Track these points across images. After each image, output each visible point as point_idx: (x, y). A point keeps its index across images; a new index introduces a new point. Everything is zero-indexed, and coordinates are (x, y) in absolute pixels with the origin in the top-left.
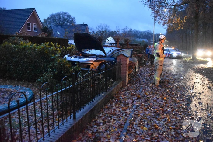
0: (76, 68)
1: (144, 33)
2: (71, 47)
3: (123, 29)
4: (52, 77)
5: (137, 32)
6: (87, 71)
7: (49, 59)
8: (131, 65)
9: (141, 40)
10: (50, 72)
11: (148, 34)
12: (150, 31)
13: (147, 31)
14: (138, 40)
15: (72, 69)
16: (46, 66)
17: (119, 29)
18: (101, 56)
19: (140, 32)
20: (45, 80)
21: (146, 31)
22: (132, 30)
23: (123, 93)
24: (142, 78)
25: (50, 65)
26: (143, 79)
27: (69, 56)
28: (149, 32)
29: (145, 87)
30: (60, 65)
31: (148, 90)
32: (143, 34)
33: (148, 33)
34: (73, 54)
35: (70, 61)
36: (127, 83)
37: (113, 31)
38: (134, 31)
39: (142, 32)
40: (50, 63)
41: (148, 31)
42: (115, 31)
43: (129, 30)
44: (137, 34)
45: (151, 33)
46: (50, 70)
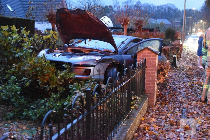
0: (66, 74)
1: (162, 8)
2: (51, 34)
3: (125, 3)
4: (19, 93)
5: (149, 6)
6: (86, 80)
7: (11, 57)
8: (162, 68)
9: (159, 21)
10: (15, 82)
11: (169, 11)
12: (173, 5)
13: (167, 5)
14: (152, 21)
15: (59, 77)
16: (4, 70)
17: (118, 3)
18: (107, 52)
19: (154, 7)
20: (3, 97)
21: (165, 5)
22: (140, 3)
23: (154, 119)
24: (178, 90)
25: (13, 70)
26: (180, 93)
27: (48, 52)
28: (171, 6)
29: (190, 109)
30: (35, 68)
31: (198, 114)
32: (160, 11)
33: (169, 8)
34: (53, 48)
35: (52, 62)
36: (155, 101)
37: (106, 7)
38: (144, 5)
39: (158, 7)
40: (11, 65)
41: (169, 6)
42: (110, 6)
43: (135, 3)
44: (149, 10)
45: (174, 8)
46: (14, 80)
